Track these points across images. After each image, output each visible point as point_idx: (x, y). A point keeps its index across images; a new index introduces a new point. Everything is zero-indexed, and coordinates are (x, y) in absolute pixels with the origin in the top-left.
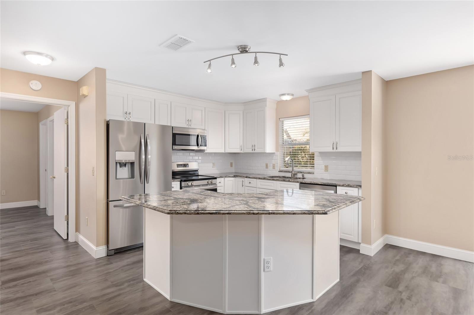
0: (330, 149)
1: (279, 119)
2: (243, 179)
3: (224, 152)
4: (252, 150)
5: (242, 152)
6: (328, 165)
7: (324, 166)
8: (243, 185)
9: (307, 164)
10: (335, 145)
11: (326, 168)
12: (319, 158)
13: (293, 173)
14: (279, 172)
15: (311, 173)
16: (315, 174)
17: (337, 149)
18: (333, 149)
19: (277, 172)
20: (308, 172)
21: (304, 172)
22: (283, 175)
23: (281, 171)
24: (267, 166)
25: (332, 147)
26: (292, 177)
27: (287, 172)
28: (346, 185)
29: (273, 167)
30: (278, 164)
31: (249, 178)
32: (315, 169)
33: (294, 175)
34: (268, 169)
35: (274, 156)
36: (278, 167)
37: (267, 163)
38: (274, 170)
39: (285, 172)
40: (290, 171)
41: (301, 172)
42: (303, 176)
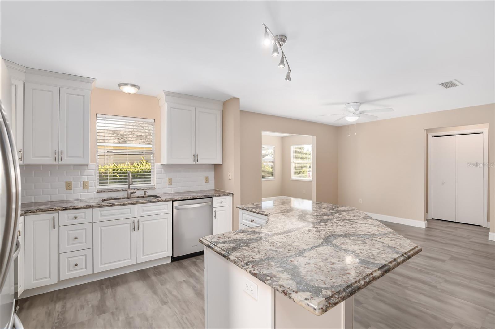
0: (191, 162)
1: (96, 114)
4: (55, 159)
5: (22, 162)
6: (172, 178)
7: (167, 179)
8: (54, 226)
9: (143, 178)
10: (195, 157)
11: (170, 181)
12: (162, 170)
13: (129, 191)
14: (97, 192)
15: (151, 189)
16: (157, 189)
17: (198, 161)
18: (194, 161)
19: (94, 193)
20: (147, 188)
21: (142, 189)
22: (105, 196)
23: (101, 192)
24: (69, 186)
25: (193, 159)
26: (129, 197)
27: (114, 191)
28: (222, 194)
29: (83, 187)
30: (95, 182)
31: (73, 209)
32: (156, 183)
33: (131, 193)
34: (72, 191)
35: (87, 169)
36: (94, 186)
37: (69, 182)
38: (86, 191)
39: (111, 191)
40: (120, 190)
41: (137, 189)
42: (145, 193)
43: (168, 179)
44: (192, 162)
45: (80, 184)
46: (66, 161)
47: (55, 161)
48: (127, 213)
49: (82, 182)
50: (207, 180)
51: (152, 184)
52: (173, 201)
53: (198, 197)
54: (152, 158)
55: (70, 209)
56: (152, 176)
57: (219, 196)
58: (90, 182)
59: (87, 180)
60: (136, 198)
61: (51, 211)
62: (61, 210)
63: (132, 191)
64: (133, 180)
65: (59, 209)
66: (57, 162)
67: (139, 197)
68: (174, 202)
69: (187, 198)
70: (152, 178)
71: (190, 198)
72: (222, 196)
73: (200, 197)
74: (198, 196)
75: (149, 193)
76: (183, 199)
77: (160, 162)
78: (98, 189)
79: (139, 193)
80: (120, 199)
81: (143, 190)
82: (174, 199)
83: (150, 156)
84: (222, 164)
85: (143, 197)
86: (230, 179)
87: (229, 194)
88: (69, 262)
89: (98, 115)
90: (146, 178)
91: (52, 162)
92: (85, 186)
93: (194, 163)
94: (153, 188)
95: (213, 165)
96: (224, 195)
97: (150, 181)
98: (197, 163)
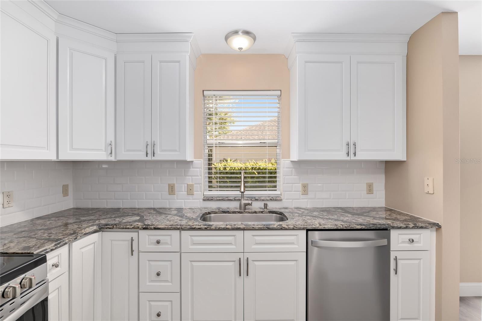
0: (342, 156)
1: (203, 91)
2: (134, 235)
3: (54, 158)
4: (147, 154)
5: (112, 159)
6: (307, 184)
7: (300, 185)
8: (132, 251)
10: (351, 148)
11: (305, 189)
12: (292, 170)
13: (243, 202)
14: (204, 200)
15: (276, 200)
16: (284, 200)
17: (355, 156)
18: (348, 156)
19: (200, 201)
20: (269, 197)
21: (262, 198)
22: (213, 205)
23: (208, 200)
24: (172, 189)
25: (346, 152)
26: (242, 211)
27: (224, 200)
28: (411, 225)
29: (187, 192)
30: (201, 185)
31: (155, 229)
32: (283, 191)
33: (246, 205)
34: (175, 196)
35: (191, 168)
36: (200, 192)
37: (172, 184)
38: (190, 197)
39: (220, 200)
40: (231, 198)
41: (255, 198)
42: (266, 206)
43: (302, 184)
44: (344, 157)
45: (184, 187)
46: (160, 156)
47: (147, 156)
48: (230, 244)
49: (186, 185)
50: (370, 189)
51: (278, 192)
52: (308, 230)
53: (359, 227)
54: (278, 151)
55: (151, 229)
56: (278, 179)
57: (407, 228)
58: (195, 185)
59: (192, 182)
60: (251, 213)
61: (128, 228)
62: (140, 229)
63: (247, 202)
64: (246, 185)
65: (138, 228)
66: (149, 158)
67: (255, 212)
68: (309, 232)
69: (335, 228)
70: (278, 183)
71: (342, 227)
72: (413, 228)
73: (364, 227)
74: (358, 225)
75: (272, 205)
76: (327, 227)
77: (289, 158)
78: (205, 196)
79: (257, 206)
80: (230, 213)
81: (263, 200)
82: (309, 227)
83: (276, 148)
84: (406, 160)
85: (262, 212)
86: (431, 192)
87: (430, 226)
88: (150, 306)
89: (206, 93)
90: (269, 182)
91: (142, 157)
92: (190, 191)
93: (348, 158)
94: (278, 199)
95: (381, 162)
96: (416, 227)
97: (275, 187)
98: (353, 158)
